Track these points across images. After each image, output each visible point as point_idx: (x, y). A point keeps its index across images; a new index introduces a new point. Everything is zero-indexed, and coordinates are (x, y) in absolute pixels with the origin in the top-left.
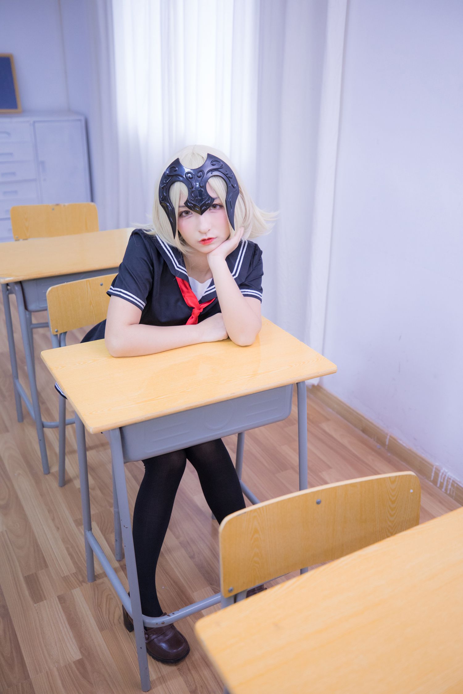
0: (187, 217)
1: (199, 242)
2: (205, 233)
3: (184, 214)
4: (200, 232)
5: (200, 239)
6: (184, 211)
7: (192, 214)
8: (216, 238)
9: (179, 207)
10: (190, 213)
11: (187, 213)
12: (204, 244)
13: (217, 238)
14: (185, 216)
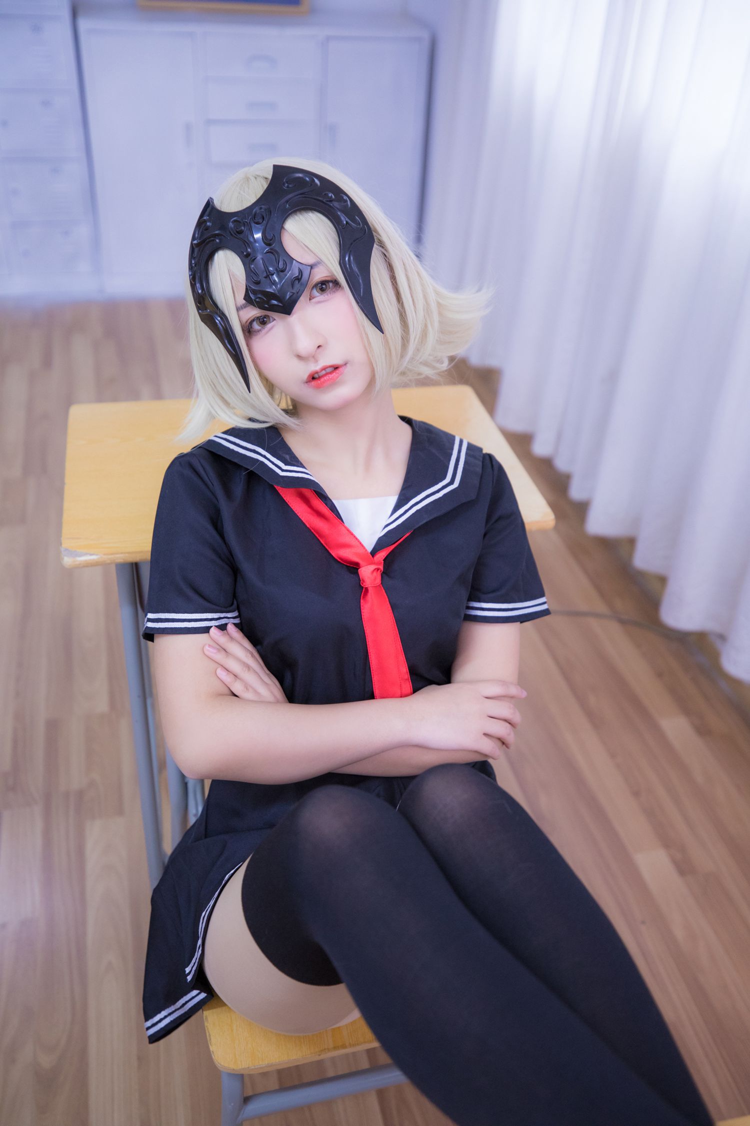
0: (264, 331)
1: (307, 382)
2: (313, 357)
3: (256, 326)
4: (299, 357)
5: (305, 376)
6: (253, 320)
7: (275, 320)
8: (346, 364)
9: (238, 309)
10: (271, 319)
11: (263, 321)
12: (318, 387)
13: (348, 365)
14: (259, 331)
